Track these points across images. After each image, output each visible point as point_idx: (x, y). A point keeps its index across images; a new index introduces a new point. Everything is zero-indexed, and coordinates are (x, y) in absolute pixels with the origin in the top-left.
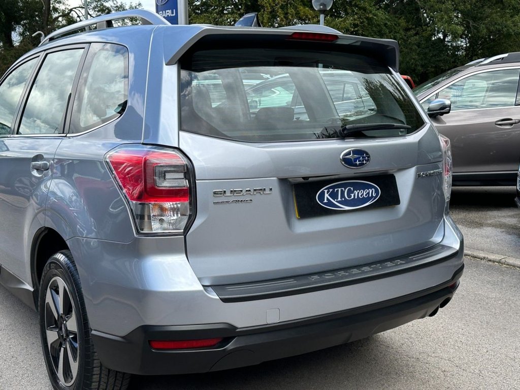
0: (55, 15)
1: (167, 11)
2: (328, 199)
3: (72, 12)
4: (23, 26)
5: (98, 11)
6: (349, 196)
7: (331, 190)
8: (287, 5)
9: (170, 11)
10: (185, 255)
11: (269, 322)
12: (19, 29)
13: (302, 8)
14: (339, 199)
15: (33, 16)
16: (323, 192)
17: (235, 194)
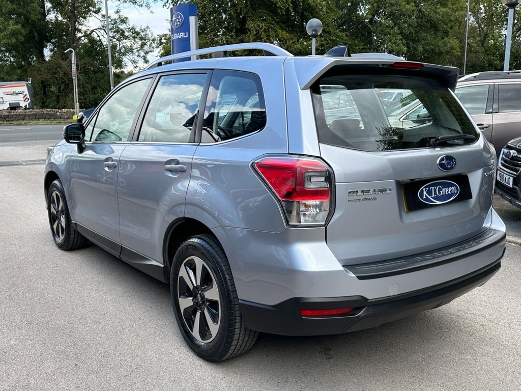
0: (79, 35)
1: (181, 33)
2: (426, 196)
3: (94, 33)
4: (53, 43)
5: (114, 32)
6: (440, 193)
7: (427, 189)
8: (269, 28)
9: (183, 34)
10: (325, 243)
11: (391, 295)
12: (50, 46)
13: (280, 31)
14: (433, 196)
15: (61, 36)
16: (422, 190)
17: (365, 194)
